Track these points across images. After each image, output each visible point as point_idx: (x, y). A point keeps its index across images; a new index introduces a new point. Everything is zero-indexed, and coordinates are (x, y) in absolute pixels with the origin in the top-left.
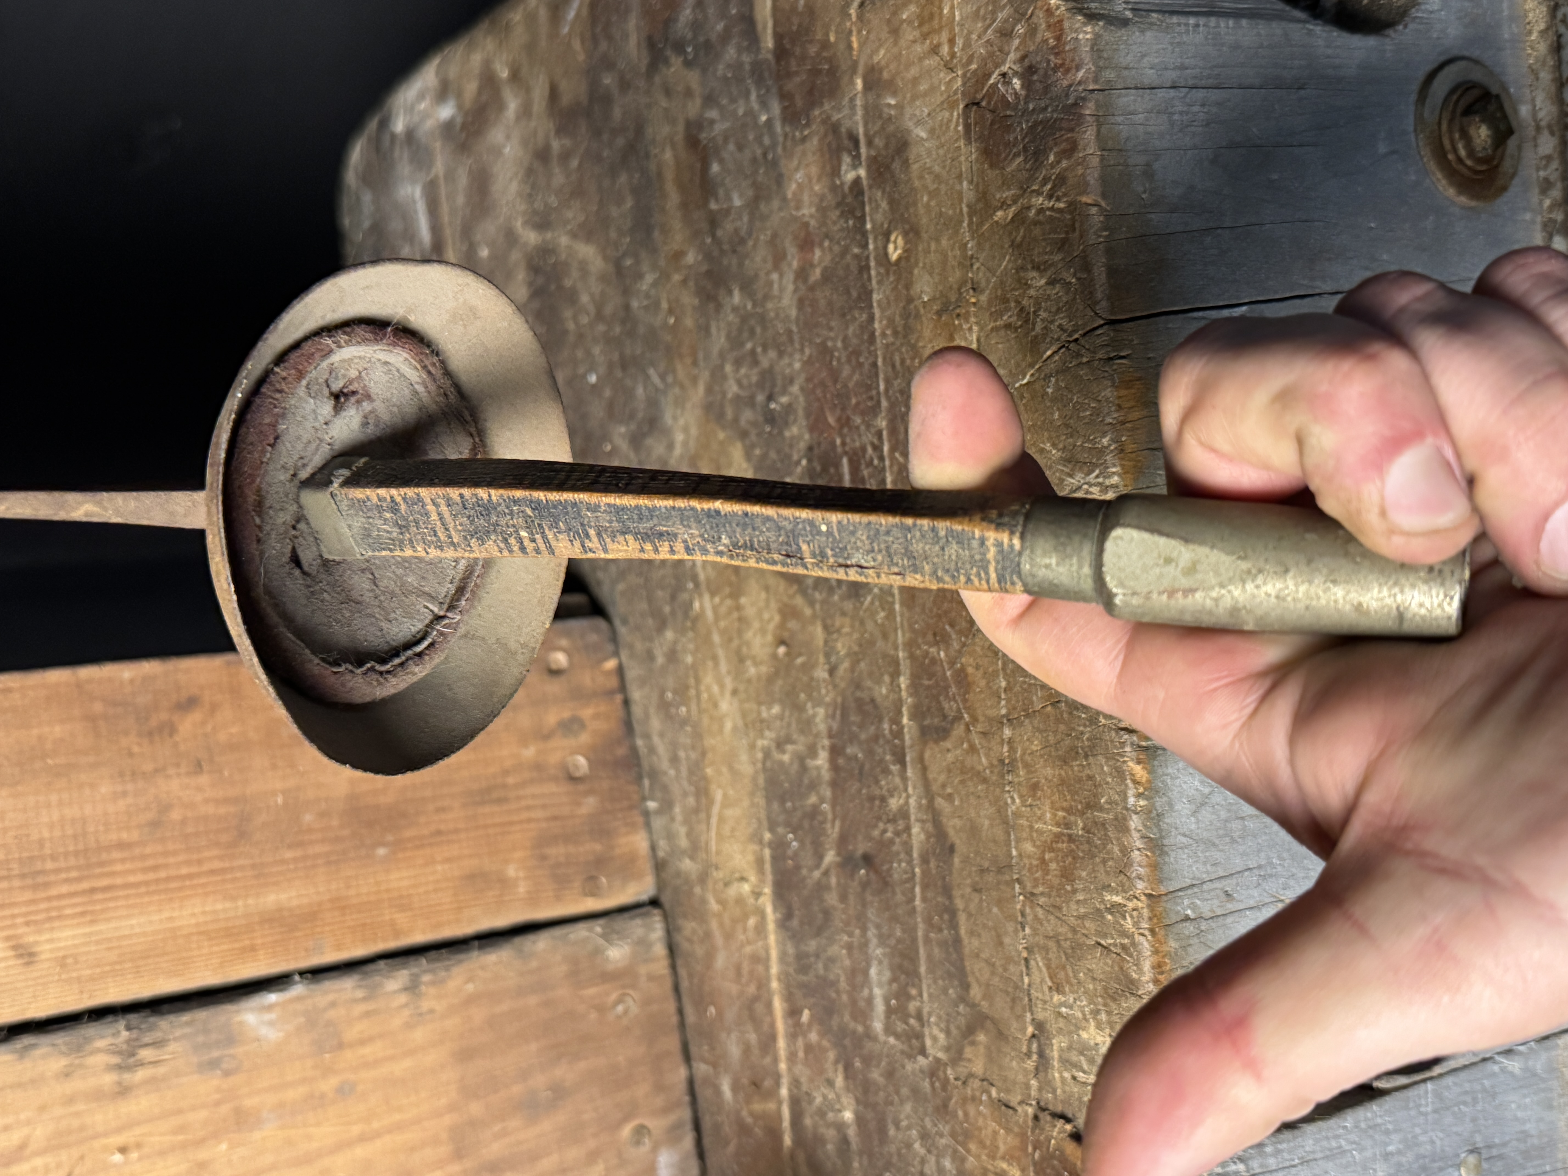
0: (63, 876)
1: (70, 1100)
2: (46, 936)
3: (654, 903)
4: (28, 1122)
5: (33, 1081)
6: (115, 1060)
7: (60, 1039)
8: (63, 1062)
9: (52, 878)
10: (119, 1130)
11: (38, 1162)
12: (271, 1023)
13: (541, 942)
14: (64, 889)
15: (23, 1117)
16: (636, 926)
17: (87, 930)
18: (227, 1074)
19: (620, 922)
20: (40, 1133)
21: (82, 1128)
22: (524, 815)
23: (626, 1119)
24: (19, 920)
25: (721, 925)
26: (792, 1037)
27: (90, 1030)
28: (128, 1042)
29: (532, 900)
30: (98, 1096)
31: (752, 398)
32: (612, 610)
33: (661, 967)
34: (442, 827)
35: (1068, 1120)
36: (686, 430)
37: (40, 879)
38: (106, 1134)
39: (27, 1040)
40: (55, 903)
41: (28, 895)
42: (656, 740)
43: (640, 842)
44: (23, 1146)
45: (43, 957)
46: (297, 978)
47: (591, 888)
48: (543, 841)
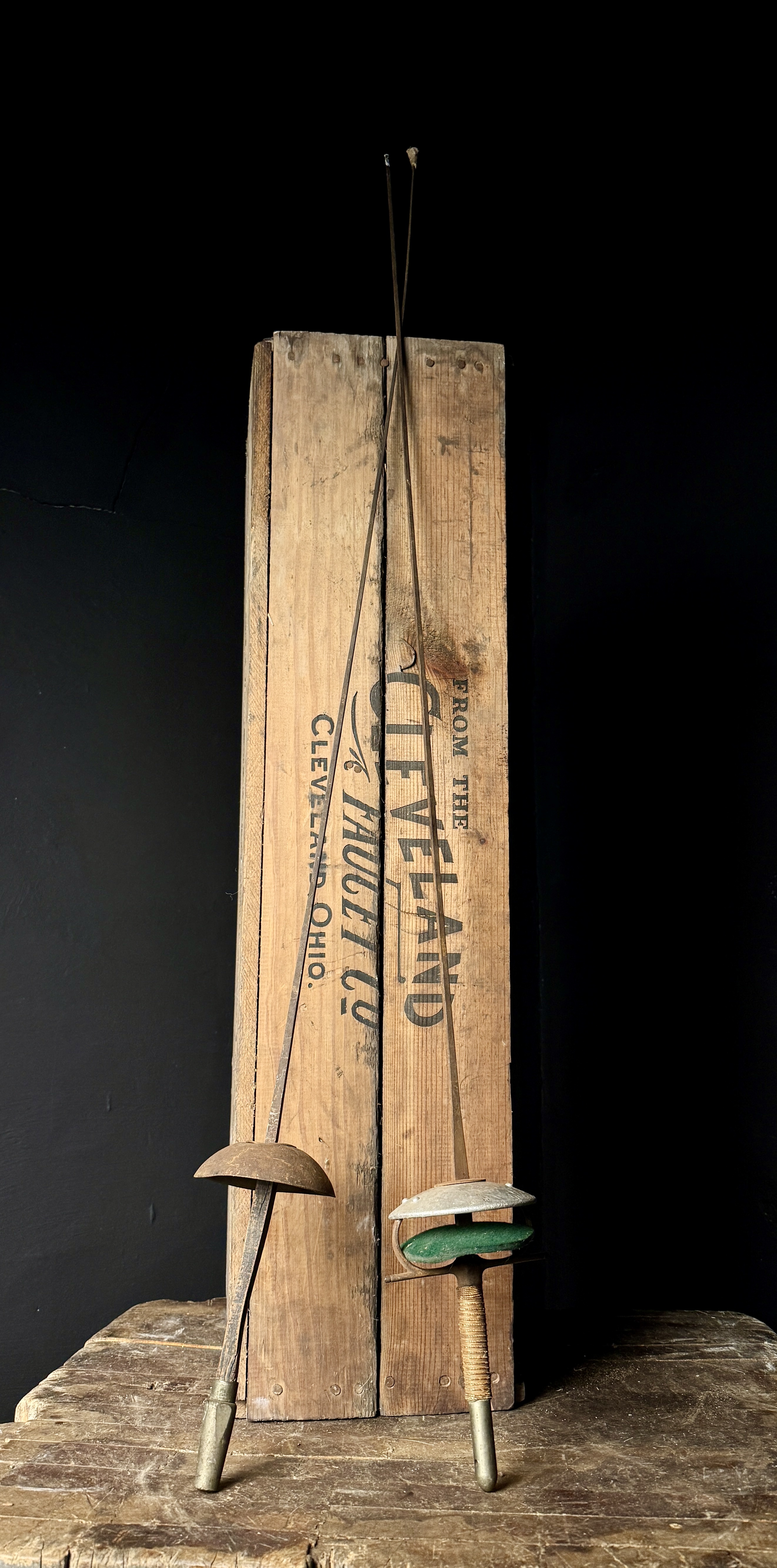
0: (434, 1151)
1: (351, 1145)
2: (412, 1142)
3: (378, 1414)
4: (346, 1129)
5: (360, 1132)
6: (362, 1164)
7: (374, 1144)
8: (365, 1144)
9: (433, 1147)
10: (336, 1162)
11: (331, 1131)
12: (363, 1227)
13: (372, 1353)
14: (429, 1151)
15: (348, 1127)
16: (370, 1402)
17: (412, 1158)
18: (347, 1207)
19: (373, 1394)
20: (342, 1133)
21: (339, 1148)
22: (428, 1351)
23: (286, 1384)
24: (420, 1133)
25: (371, 1440)
26: (325, 1461)
27: (375, 1156)
28: (368, 1169)
29: (390, 1351)
30: (350, 1155)
31: (616, 1474)
32: (517, 1414)
33: (349, 1413)
34: (429, 1311)
35: (316, 1545)
36: (603, 1449)
37: (434, 1143)
38: (335, 1157)
39: (376, 1132)
40: (424, 1146)
41: (428, 1138)
42: (455, 1423)
43: (407, 1410)
44: (338, 1126)
45: (405, 1140)
46: (378, 1239)
47: (391, 1381)
48: (415, 1359)
